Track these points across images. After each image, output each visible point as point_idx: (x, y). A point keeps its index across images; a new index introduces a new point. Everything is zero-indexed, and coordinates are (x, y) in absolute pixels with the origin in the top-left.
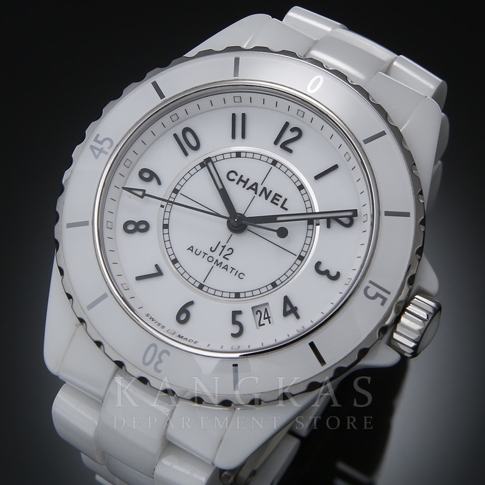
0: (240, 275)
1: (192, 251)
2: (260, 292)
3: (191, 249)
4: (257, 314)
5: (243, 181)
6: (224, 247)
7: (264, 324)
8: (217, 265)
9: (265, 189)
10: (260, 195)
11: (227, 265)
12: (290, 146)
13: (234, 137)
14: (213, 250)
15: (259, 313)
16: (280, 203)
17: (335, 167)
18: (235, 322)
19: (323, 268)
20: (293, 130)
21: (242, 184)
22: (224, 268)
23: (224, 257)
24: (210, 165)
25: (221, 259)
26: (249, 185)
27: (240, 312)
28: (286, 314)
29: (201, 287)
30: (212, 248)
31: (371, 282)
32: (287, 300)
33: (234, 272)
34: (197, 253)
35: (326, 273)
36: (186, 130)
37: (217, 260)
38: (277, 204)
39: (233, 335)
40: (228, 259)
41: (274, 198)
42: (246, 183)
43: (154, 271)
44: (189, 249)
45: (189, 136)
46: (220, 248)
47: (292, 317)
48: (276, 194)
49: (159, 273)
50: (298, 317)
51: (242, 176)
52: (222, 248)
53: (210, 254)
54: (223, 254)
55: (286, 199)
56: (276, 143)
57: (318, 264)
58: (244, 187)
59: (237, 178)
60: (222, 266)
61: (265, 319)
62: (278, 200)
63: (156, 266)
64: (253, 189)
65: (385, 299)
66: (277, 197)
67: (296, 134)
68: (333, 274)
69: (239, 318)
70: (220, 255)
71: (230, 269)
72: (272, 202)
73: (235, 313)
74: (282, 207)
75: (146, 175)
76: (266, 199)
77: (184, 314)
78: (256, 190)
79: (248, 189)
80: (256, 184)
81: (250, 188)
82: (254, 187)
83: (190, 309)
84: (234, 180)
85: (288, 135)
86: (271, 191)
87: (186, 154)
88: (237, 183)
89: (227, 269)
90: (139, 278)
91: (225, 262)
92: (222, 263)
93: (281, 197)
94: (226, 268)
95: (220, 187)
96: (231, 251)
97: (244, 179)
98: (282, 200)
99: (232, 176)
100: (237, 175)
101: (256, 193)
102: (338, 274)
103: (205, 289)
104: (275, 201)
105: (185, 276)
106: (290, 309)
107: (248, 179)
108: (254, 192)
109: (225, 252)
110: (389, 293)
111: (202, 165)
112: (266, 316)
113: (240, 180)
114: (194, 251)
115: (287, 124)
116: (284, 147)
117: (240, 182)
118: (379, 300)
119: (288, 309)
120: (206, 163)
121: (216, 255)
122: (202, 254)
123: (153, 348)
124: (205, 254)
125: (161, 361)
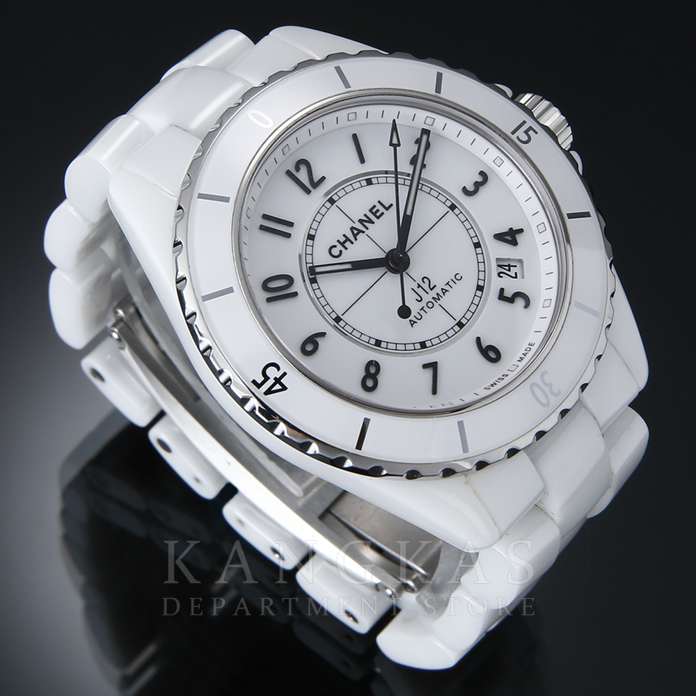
0: (457, 278)
1: (415, 322)
2: (482, 262)
4: (501, 277)
5: (345, 242)
6: (419, 286)
7: (516, 273)
8: (439, 299)
9: (361, 221)
10: (367, 229)
11: (442, 289)
12: (316, 179)
13: (288, 235)
14: (419, 299)
15: (501, 275)
16: (382, 210)
17: (355, 137)
18: (511, 300)
19: (471, 188)
20: (298, 169)
21: (348, 244)
22: (444, 293)
23: (431, 289)
24: (318, 270)
25: (433, 294)
26: (351, 237)
27: (502, 290)
28: (514, 243)
29: (461, 325)
30: (417, 300)
31: (513, 133)
32: (499, 237)
33: (451, 283)
34: (419, 317)
35: (478, 185)
36: (265, 286)
37: (433, 298)
38: (383, 213)
39: (527, 305)
40: (435, 286)
41: (374, 214)
42: (347, 239)
43: (429, 372)
44: (412, 325)
45: (273, 285)
46: (420, 291)
47: (519, 238)
48: (371, 210)
49: (433, 366)
50: (521, 231)
51: (338, 241)
52: (420, 288)
53: (423, 303)
54: (428, 290)
55: (379, 202)
56: (308, 192)
57: (465, 190)
58: (352, 243)
59: (340, 247)
60: (441, 294)
61: (509, 270)
62: (378, 210)
63: (425, 366)
64: (358, 234)
65: (530, 128)
66: (374, 211)
67: (303, 169)
68: (480, 179)
69: (508, 294)
70: (428, 293)
71: (447, 288)
72: (378, 218)
73: (502, 296)
74: (387, 209)
75: (309, 348)
76: (373, 223)
77: (491, 354)
78: (360, 231)
79: (356, 239)
80: (352, 229)
81: (355, 236)
82: (356, 232)
83: (484, 345)
84: (341, 251)
85: (303, 175)
86: (365, 215)
87: (295, 294)
88: (346, 249)
89: (446, 291)
90: (434, 391)
91: (438, 290)
92: (437, 294)
93: (375, 206)
94: (444, 291)
95: (349, 266)
96: (425, 280)
97: (342, 239)
98: (379, 207)
99: (335, 252)
100: (335, 246)
101: (364, 232)
102: (482, 173)
103: (464, 321)
104: (378, 214)
105: (444, 339)
106: (510, 237)
107: (344, 235)
108: (361, 233)
109: (426, 286)
110: (524, 122)
111: (313, 281)
112: (507, 268)
113: (342, 244)
114: (416, 320)
115: (289, 173)
116: (316, 185)
117: (345, 245)
118: (531, 133)
120: (313, 274)
121: (427, 298)
122: (422, 312)
123: (535, 388)
124: (422, 309)
125: (550, 386)
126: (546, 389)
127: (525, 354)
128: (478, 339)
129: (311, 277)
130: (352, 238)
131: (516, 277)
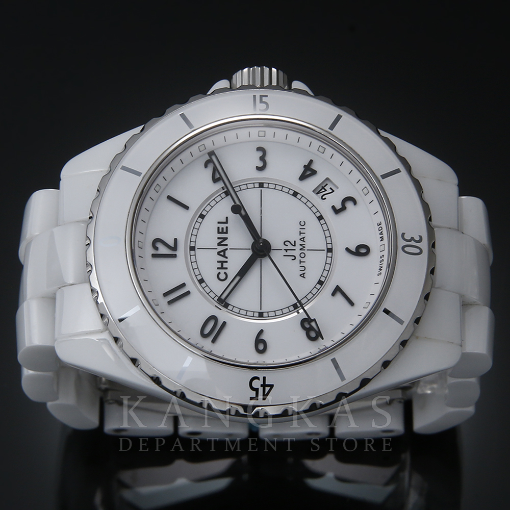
0: (302, 224)
1: (304, 274)
2: (307, 202)
3: (303, 276)
4: (325, 199)
5: (222, 265)
6: (286, 250)
7: (331, 188)
8: (304, 247)
9: (219, 244)
10: (227, 245)
11: (300, 239)
12: (172, 244)
13: (188, 293)
14: (293, 258)
16: (224, 226)
17: (169, 198)
18: (343, 208)
19: (261, 164)
20: (157, 249)
21: (225, 265)
22: (303, 241)
23: (295, 245)
24: (223, 297)
25: (298, 247)
27: (333, 207)
28: (314, 172)
29: (330, 250)
30: (292, 260)
32: (303, 177)
33: (302, 231)
34: (303, 268)
35: (262, 159)
36: (204, 336)
37: (301, 249)
38: (227, 227)
39: (355, 203)
40: (295, 241)
41: (222, 233)
42: (222, 262)
43: (339, 295)
44: (304, 277)
45: (207, 331)
46: (289, 253)
47: (314, 167)
48: (219, 233)
49: (338, 290)
50: (311, 161)
51: (218, 268)
52: (288, 251)
53: (298, 258)
54: (294, 248)
55: (219, 223)
56: (175, 256)
57: (259, 169)
58: (227, 262)
59: (222, 271)
60: (303, 243)
61: (326, 190)
62: (223, 228)
63: (333, 294)
64: (224, 253)
65: (261, 97)
66: (220, 231)
67: (159, 245)
68: (260, 154)
69: (339, 206)
70: (295, 250)
71: (302, 235)
72: (227, 233)
73: (337, 211)
74: (226, 222)
75: (261, 347)
76: (227, 238)
77: (361, 251)
78: (224, 251)
79: (227, 258)
80: (219, 253)
81: (224, 256)
82: (222, 253)
83: (353, 249)
84: (225, 273)
85: (163, 250)
86: (218, 238)
87: (224, 323)
88: (226, 268)
89: (303, 238)
90: (352, 304)
91: (299, 242)
92: (300, 245)
93: (218, 228)
94: (303, 239)
95: (238, 278)
96: (286, 243)
97: (219, 265)
98: (221, 226)
99: (222, 276)
100: (219, 273)
101: (227, 249)
103: (330, 246)
104: (225, 231)
105: (329, 268)
106: (308, 172)
107: (218, 262)
108: (226, 251)
109: (290, 247)
111: (226, 306)
112: (323, 190)
113: (222, 268)
114: (304, 272)
115: (154, 256)
116: (175, 248)
117: (224, 267)
118: (264, 99)
119: (309, 173)
120: (223, 302)
121: (297, 253)
122: (302, 264)
123: (406, 249)
124: (300, 262)
125: (412, 239)
126: (413, 243)
127: (381, 233)
128: (347, 249)
129: (223, 305)
130: (224, 259)
131: (333, 191)
